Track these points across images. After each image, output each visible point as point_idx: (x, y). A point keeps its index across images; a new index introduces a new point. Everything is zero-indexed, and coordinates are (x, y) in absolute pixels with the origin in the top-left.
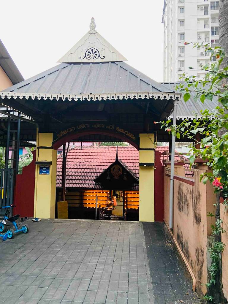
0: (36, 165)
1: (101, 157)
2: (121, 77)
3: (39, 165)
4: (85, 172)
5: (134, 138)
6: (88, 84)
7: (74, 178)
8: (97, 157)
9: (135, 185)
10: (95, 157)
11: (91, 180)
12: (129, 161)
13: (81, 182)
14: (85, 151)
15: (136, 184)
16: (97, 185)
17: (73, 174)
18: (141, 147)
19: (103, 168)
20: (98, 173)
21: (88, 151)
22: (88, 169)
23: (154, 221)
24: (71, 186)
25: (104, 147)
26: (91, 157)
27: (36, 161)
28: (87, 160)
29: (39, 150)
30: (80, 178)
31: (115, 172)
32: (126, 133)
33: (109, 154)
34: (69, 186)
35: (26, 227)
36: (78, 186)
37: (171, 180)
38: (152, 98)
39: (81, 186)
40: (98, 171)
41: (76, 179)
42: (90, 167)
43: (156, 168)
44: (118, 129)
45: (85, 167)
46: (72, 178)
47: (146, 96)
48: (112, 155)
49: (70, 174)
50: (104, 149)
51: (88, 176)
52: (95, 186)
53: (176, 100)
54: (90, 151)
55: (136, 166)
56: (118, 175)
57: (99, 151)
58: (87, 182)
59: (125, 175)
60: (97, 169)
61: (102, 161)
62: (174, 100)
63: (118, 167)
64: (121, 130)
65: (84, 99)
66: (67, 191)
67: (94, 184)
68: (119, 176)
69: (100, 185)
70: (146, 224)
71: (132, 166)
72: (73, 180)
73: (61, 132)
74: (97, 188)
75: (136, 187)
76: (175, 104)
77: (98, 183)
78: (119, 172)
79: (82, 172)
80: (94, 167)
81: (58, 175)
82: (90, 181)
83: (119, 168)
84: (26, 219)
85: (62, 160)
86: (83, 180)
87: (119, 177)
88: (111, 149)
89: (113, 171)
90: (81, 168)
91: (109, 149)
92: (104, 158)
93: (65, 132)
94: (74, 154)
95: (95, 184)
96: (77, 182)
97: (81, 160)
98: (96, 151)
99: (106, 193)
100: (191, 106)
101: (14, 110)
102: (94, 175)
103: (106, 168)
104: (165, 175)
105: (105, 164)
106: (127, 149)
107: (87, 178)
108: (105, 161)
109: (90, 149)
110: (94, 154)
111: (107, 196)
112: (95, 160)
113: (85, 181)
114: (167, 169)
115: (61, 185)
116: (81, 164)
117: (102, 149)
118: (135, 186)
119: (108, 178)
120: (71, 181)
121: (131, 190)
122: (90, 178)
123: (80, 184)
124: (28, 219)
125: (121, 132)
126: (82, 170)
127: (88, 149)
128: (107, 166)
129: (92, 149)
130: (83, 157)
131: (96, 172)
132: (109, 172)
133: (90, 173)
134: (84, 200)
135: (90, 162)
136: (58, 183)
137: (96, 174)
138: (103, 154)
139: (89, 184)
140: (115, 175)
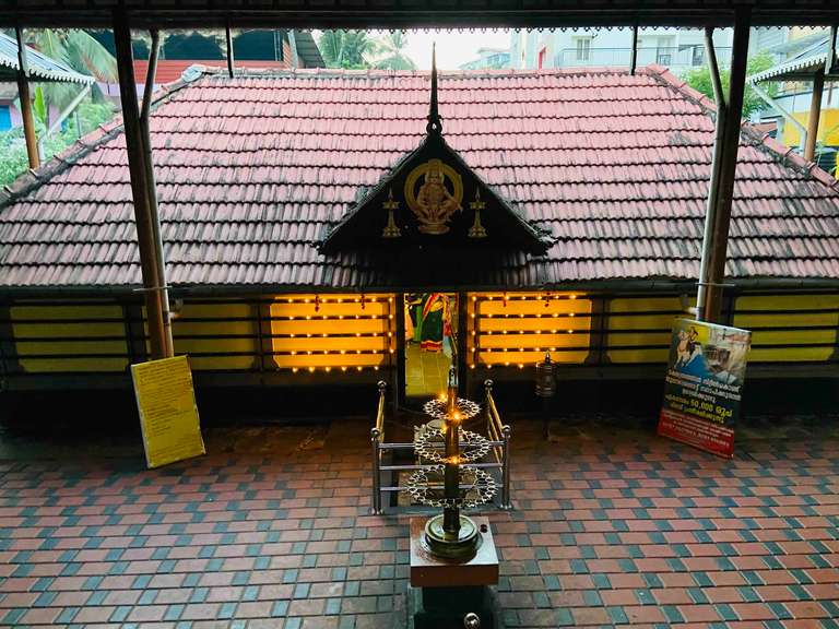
1: (338, 127)
4: (268, 204)
7: (209, 233)
8: (321, 126)
9: (524, 263)
10: (306, 126)
11: (302, 243)
12: (477, 143)
13: (248, 254)
14: (253, 95)
15: (529, 256)
16: (335, 266)
17: (205, 213)
19: (355, 177)
20: (334, 204)
21: (268, 95)
22: (279, 185)
24: (197, 275)
25: (348, 72)
26: (291, 126)
28: (269, 141)
30: (243, 233)
33: (375, 111)
34: (189, 276)
36: (234, 276)
39: (251, 276)
40: (329, 195)
41: (223, 238)
42: (291, 175)
45: (261, 175)
46: (201, 233)
48: (404, 112)
49: (188, 212)
50: (347, 84)
51: (281, 223)
52: (324, 273)
54: (282, 96)
55: (513, 167)
56: (441, 217)
57: (325, 96)
58: (284, 254)
59: (478, 215)
60: (327, 186)
61: (344, 143)
66: (178, 302)
67: (318, 265)
68: (446, 219)
69: (352, 268)
71: (498, 168)
72: (207, 243)
74: (335, 284)
75: (533, 270)
77: (339, 260)
78: (445, 198)
79: (251, 203)
80: (309, 176)
82: (299, 246)
83: (446, 177)
86: (260, 244)
87: (447, 224)
88: (382, 83)
89: (416, 196)
90: (242, 179)
91: (375, 85)
92: (352, 127)
94: (198, 109)
95: (325, 264)
96: (230, 254)
97: (238, 143)
98: (311, 96)
99: (379, 300)
102: (316, 215)
103: (374, 178)
105: (365, 160)
106: (458, 84)
107: (277, 233)
108: (359, 143)
109: (277, 83)
110: (301, 110)
111: (384, 317)
112: (312, 142)
113: (273, 246)
116: (242, 159)
117: (340, 83)
118: (527, 266)
119: (392, 230)
120: (195, 253)
122: (295, 233)
123: (248, 265)
126: (251, 193)
127: (269, 83)
128: (375, 168)
129: (290, 83)
130: (246, 126)
131: (322, 203)
132: (394, 200)
133: (293, 204)
134: (270, 319)
135: (288, 149)
136: (124, 263)
137: (322, 214)
138: (345, 111)
139: (291, 265)
140: (426, 216)
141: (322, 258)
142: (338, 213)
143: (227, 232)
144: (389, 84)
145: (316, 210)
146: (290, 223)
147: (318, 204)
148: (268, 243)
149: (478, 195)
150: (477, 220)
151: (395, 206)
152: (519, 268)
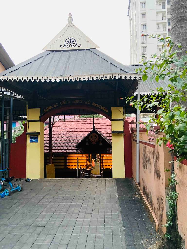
0: (27, 135)
1: (80, 127)
2: (94, 62)
3: (30, 135)
4: (68, 140)
5: (107, 111)
6: (67, 68)
7: (59, 145)
8: (78, 127)
10: (76, 128)
11: (73, 146)
12: (104, 130)
13: (64, 148)
14: (67, 123)
15: (110, 148)
16: (78, 150)
17: (58, 142)
18: (112, 118)
19: (83, 136)
20: (79, 140)
21: (70, 123)
22: (70, 137)
23: (124, 178)
24: (57, 151)
25: (83, 119)
26: (73, 127)
27: (27, 132)
28: (69, 130)
29: (29, 123)
30: (64, 145)
31: (92, 139)
32: (100, 107)
33: (87, 125)
34: (55, 151)
35: (20, 186)
36: (62, 151)
37: (137, 144)
38: (120, 78)
39: (65, 151)
40: (78, 139)
41: (61, 145)
42: (72, 136)
43: (125, 135)
44: (93, 104)
45: (67, 136)
47: (115, 77)
48: (89, 125)
49: (56, 142)
50: (83, 120)
51: (70, 143)
52: (76, 151)
53: (139, 79)
54: (72, 123)
55: (109, 134)
56: (95, 142)
57: (79, 123)
58: (70, 148)
60: (78, 137)
61: (81, 130)
62: (138, 79)
63: (95, 134)
64: (97, 105)
65: (65, 80)
66: (53, 155)
69: (81, 150)
70: (118, 180)
71: (107, 134)
72: (58, 146)
73: (47, 108)
74: (78, 152)
75: (110, 150)
76: (139, 83)
77: (79, 149)
78: (96, 139)
79: (66, 140)
80: (75, 136)
81: (46, 143)
84: (20, 180)
85: (48, 130)
86: (67, 146)
88: (89, 120)
89: (91, 138)
90: (64, 136)
91: (87, 121)
92: (83, 127)
93: (50, 108)
94: (58, 125)
96: (62, 148)
97: (64, 130)
98: (77, 123)
99: (86, 156)
100: (152, 83)
101: (7, 90)
103: (86, 136)
104: (132, 140)
105: (84, 133)
106: (102, 120)
108: (84, 130)
109: (71, 121)
110: (75, 125)
111: (86, 159)
112: (76, 130)
113: (69, 147)
114: (134, 135)
115: (48, 151)
116: (65, 133)
119: (87, 144)
120: (57, 148)
121: (106, 153)
123: (64, 150)
124: (22, 180)
125: (96, 106)
128: (86, 134)
129: (73, 121)
130: (66, 128)
131: (77, 140)
132: (88, 139)
133: (72, 140)
134: (67, 162)
135: (72, 131)
136: (46, 150)
137: (77, 141)
138: (82, 125)
139: (71, 150)
140: (92, 141)
141: (76, 148)
142: (79, 141)
143: (62, 145)
144: (90, 120)
145: (76, 141)
146: (72, 143)
147: (76, 140)
148: (68, 146)
149: (101, 138)
150: (101, 142)
151: (88, 140)
152: (108, 150)
